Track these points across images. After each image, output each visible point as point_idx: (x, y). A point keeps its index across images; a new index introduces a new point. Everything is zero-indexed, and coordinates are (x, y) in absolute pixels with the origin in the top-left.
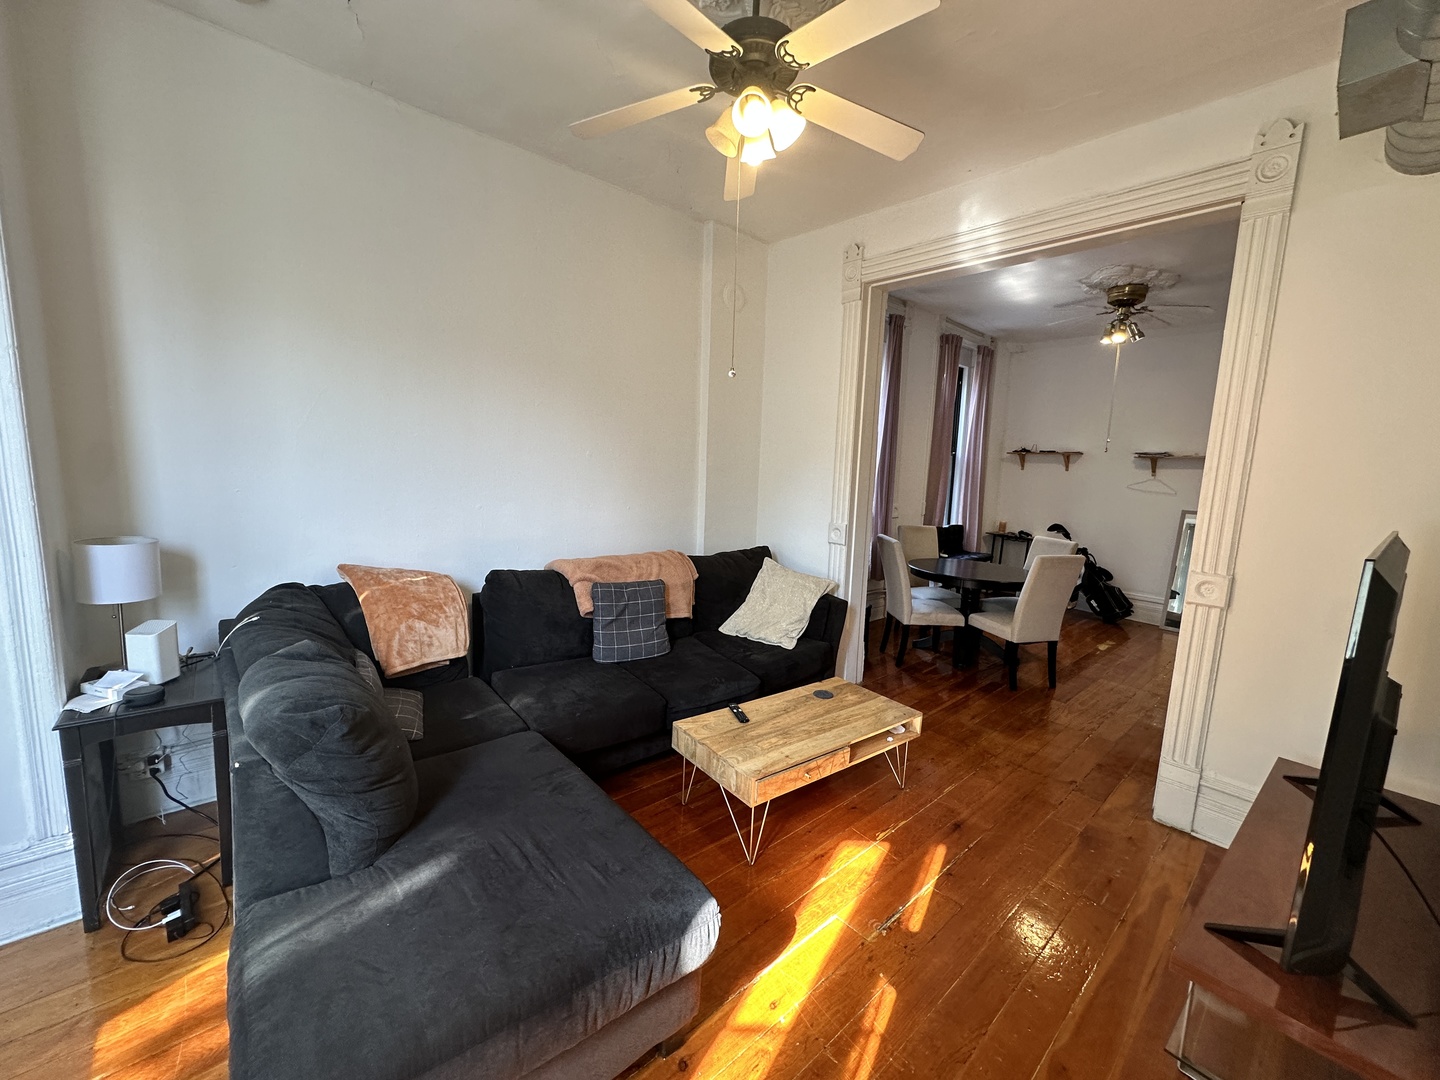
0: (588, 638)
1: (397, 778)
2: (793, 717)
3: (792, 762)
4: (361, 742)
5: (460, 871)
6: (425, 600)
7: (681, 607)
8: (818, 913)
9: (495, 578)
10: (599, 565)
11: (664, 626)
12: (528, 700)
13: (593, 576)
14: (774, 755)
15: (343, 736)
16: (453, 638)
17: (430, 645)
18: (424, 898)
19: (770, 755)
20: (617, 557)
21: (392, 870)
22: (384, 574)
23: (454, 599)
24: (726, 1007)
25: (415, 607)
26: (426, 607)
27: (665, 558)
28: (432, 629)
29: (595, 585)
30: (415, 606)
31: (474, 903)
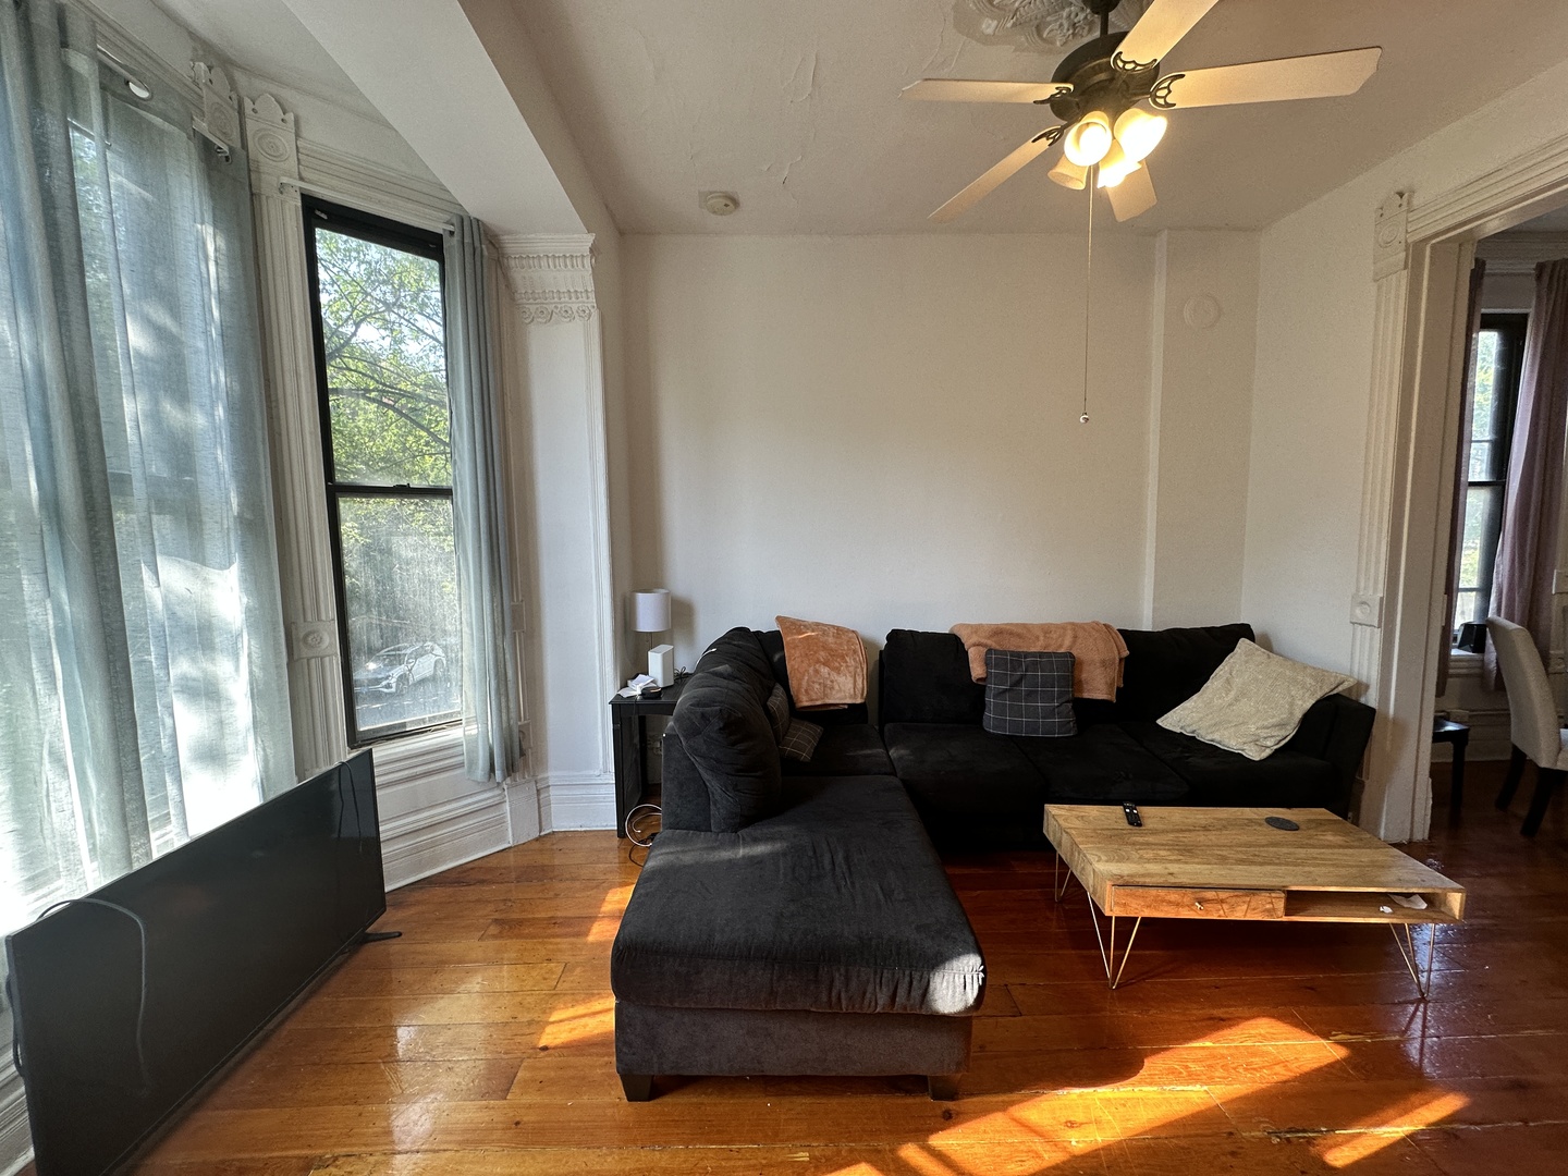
0: (980, 706)
1: (758, 774)
2: (1213, 838)
3: (1172, 880)
4: (733, 738)
5: (784, 854)
6: (832, 650)
7: (1099, 685)
8: (1181, 1073)
9: (895, 636)
10: (998, 632)
11: (1070, 705)
12: (903, 752)
13: (989, 642)
14: (1153, 868)
15: (720, 729)
16: (851, 685)
17: (832, 688)
18: (753, 861)
19: (1147, 865)
20: (1024, 626)
21: (744, 839)
22: (805, 626)
23: (855, 652)
24: (1015, 1096)
25: (822, 655)
26: (832, 656)
27: (1085, 630)
28: (834, 676)
29: (990, 651)
30: (822, 653)
31: (781, 877)
